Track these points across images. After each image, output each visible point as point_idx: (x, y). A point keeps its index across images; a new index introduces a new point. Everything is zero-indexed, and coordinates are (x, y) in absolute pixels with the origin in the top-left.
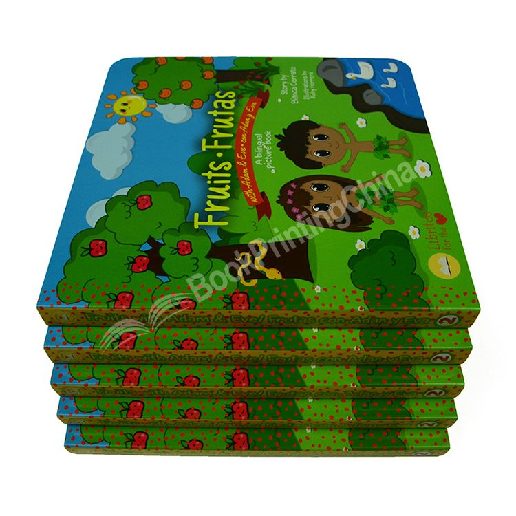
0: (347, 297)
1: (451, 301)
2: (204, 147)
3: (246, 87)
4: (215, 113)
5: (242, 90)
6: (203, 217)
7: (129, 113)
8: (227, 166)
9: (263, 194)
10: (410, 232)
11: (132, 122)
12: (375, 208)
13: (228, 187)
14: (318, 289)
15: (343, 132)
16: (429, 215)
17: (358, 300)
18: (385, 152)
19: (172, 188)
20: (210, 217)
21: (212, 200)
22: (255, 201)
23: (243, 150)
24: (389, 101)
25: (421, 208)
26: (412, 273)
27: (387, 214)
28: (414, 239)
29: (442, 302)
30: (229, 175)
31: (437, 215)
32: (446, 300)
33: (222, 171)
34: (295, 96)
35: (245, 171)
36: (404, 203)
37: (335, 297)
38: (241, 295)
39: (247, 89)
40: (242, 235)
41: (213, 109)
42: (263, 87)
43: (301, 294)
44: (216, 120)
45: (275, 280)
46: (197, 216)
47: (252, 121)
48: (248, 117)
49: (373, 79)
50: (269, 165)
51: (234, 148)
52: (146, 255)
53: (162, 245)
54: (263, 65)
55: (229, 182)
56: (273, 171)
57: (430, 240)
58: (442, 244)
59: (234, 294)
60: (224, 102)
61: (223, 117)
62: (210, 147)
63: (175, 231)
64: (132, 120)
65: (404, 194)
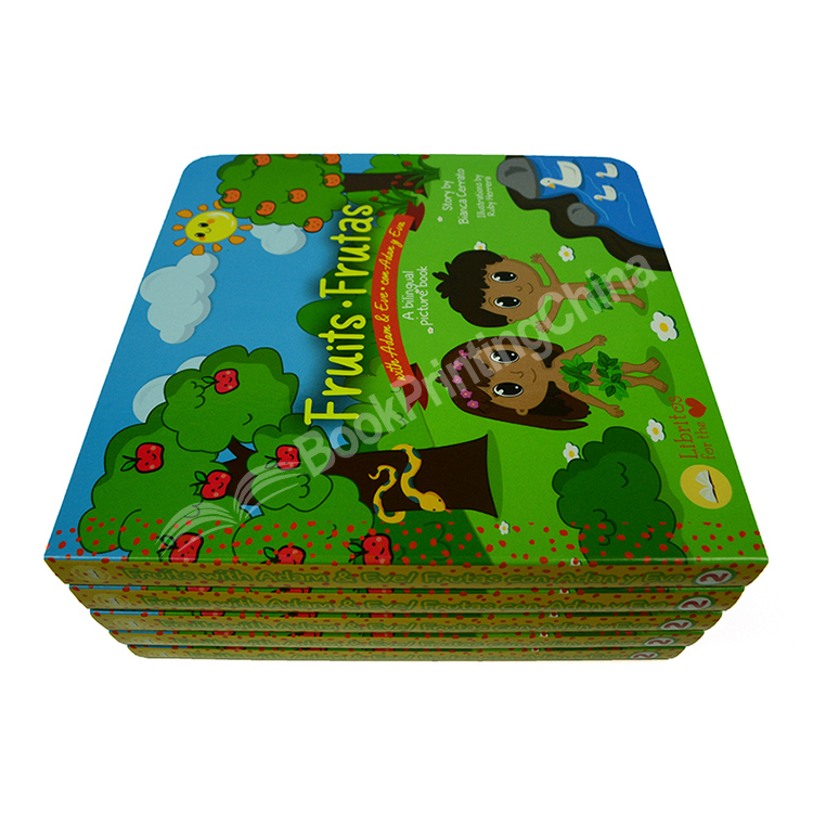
0: (552, 541)
1: (720, 548)
2: (323, 292)
3: (389, 198)
4: (342, 239)
5: (382, 203)
6: (319, 407)
7: (208, 239)
8: (358, 322)
9: (414, 366)
10: (649, 431)
11: (213, 252)
12: (593, 390)
13: (359, 357)
14: (504, 528)
15: (538, 267)
16: (677, 400)
17: (570, 547)
18: (603, 300)
19: (270, 357)
20: (330, 405)
21: (333, 377)
22: (402, 378)
23: (384, 297)
24: (606, 220)
25: (664, 389)
26: (656, 500)
27: (612, 400)
28: (656, 441)
29: (706, 549)
30: (362, 337)
31: (690, 401)
32: (712, 545)
33: (350, 330)
34: (464, 213)
35: (387, 330)
36: (641, 381)
37: (532, 542)
38: (379, 539)
39: (391, 201)
40: (380, 434)
41: (339, 232)
42: (416, 198)
43: (477, 538)
44: (343, 249)
45: (434, 513)
46: (309, 403)
47: (398, 251)
48: (391, 245)
49: (582, 187)
50: (424, 319)
51: (370, 294)
52: (225, 469)
53: (253, 452)
54: (416, 165)
55: (360, 347)
56: (430, 331)
57: (681, 443)
58: (701, 450)
59: (368, 536)
60: (355, 221)
61: (353, 244)
62: (333, 291)
63: (273, 430)
64: (212, 249)
65: (637, 368)
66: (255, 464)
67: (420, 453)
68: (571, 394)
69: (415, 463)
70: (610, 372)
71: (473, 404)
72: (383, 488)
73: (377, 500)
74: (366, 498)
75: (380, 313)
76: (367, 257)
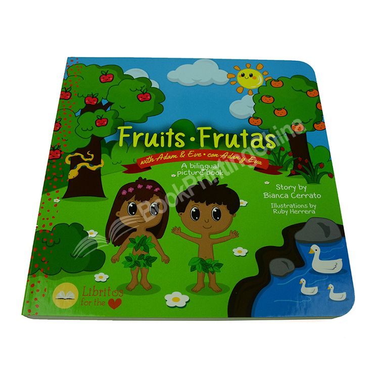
0: (48, 219)
2: (202, 129)
4: (244, 135)
5: (279, 154)
6: (127, 131)
7: (240, 79)
8: (180, 144)
9: (149, 168)
10: (101, 274)
12: (129, 251)
13: (157, 145)
14: (56, 201)
15: (226, 233)
16: (121, 294)
17: (44, 226)
18: (199, 267)
20: (128, 136)
21: (145, 136)
22: (142, 163)
23: (199, 155)
25: (129, 288)
26: (61, 268)
27: (122, 258)
28: (95, 276)
30: (170, 145)
31: (119, 301)
33: (174, 141)
34: (274, 196)
35: (175, 156)
36: (135, 276)
37: (48, 211)
38: (59, 155)
39: (281, 158)
40: (110, 155)
41: (250, 132)
42: (286, 170)
43: (54, 190)
44: (235, 135)
45: (68, 174)
46: (130, 127)
48: (241, 158)
51: (200, 149)
52: (98, 103)
53: (106, 110)
55: (163, 145)
56: (174, 175)
57: (92, 289)
58: (87, 299)
59: (61, 151)
60: (260, 140)
61: (240, 140)
62: (202, 133)
63: (116, 116)
64: (232, 81)
65: (144, 276)
66: (100, 112)
67: (99, 170)
68: (128, 239)
69: (94, 168)
70: (142, 262)
71: (124, 193)
72: (82, 156)
73: (77, 154)
74: (78, 150)
75: (186, 153)
76: (229, 146)
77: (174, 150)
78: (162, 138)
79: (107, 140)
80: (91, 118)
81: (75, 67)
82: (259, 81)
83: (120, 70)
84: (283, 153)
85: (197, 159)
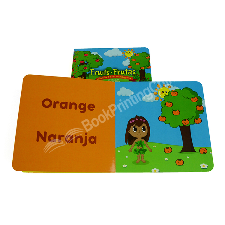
2: (114, 70)
4: (126, 71)
7: (126, 54)
8: (108, 74)
11: (123, 55)
13: (101, 74)
19: (101, 65)
21: (98, 72)
22: (97, 79)
23: (113, 77)
30: (105, 74)
33: (106, 73)
35: (107, 77)
40: (88, 77)
41: (128, 70)
42: (138, 80)
46: (94, 70)
47: (124, 78)
51: (114, 75)
55: (103, 74)
59: (74, 77)
60: (131, 72)
61: (125, 72)
62: (114, 71)
63: (89, 67)
64: (124, 55)
66: (85, 65)
72: (80, 78)
74: (79, 76)
75: (110, 76)
76: (122, 74)
77: (106, 76)
78: (103, 72)
79: (87, 73)
80: (82, 67)
81: (77, 52)
82: (132, 54)
83: (90, 53)
84: (137, 76)
85: (113, 78)
